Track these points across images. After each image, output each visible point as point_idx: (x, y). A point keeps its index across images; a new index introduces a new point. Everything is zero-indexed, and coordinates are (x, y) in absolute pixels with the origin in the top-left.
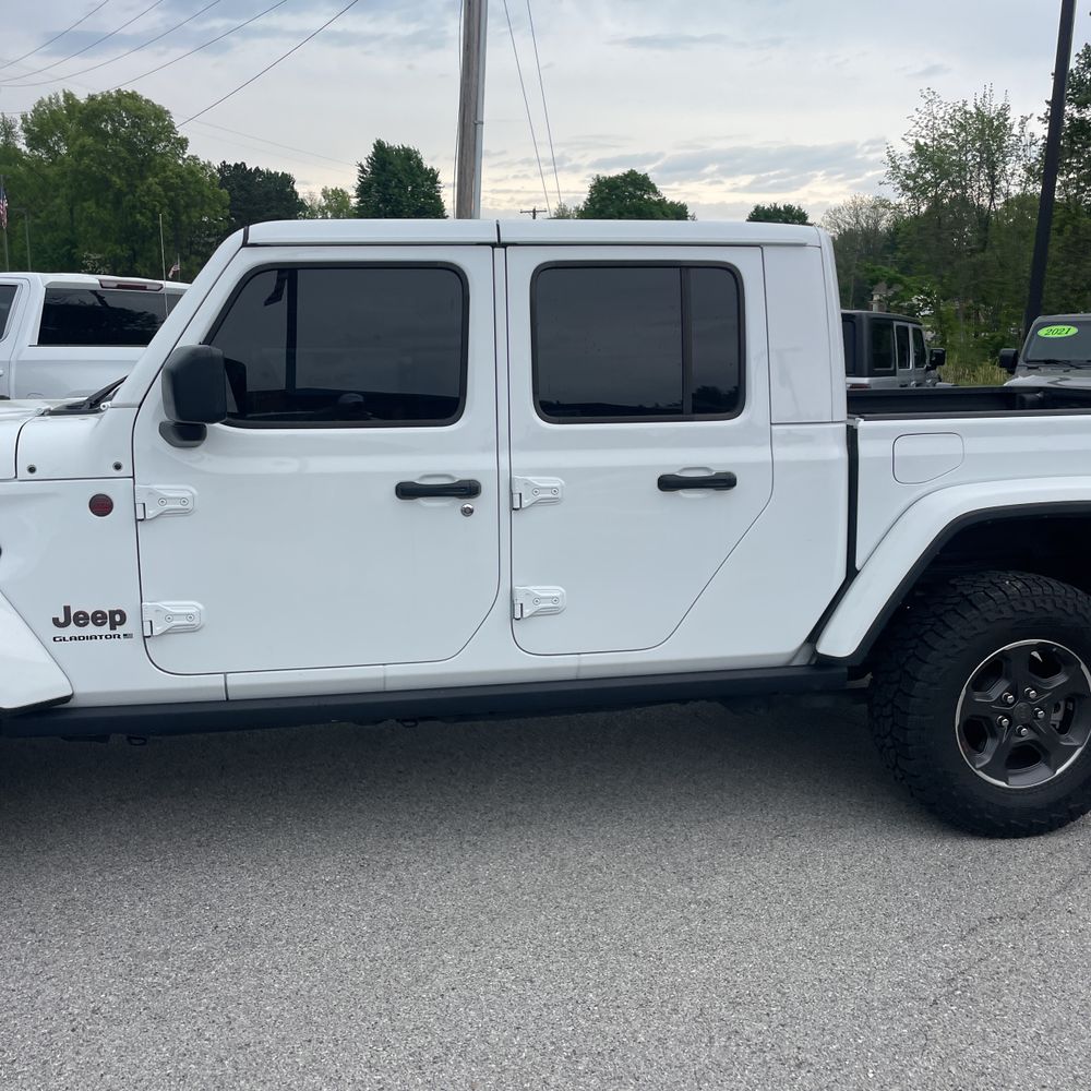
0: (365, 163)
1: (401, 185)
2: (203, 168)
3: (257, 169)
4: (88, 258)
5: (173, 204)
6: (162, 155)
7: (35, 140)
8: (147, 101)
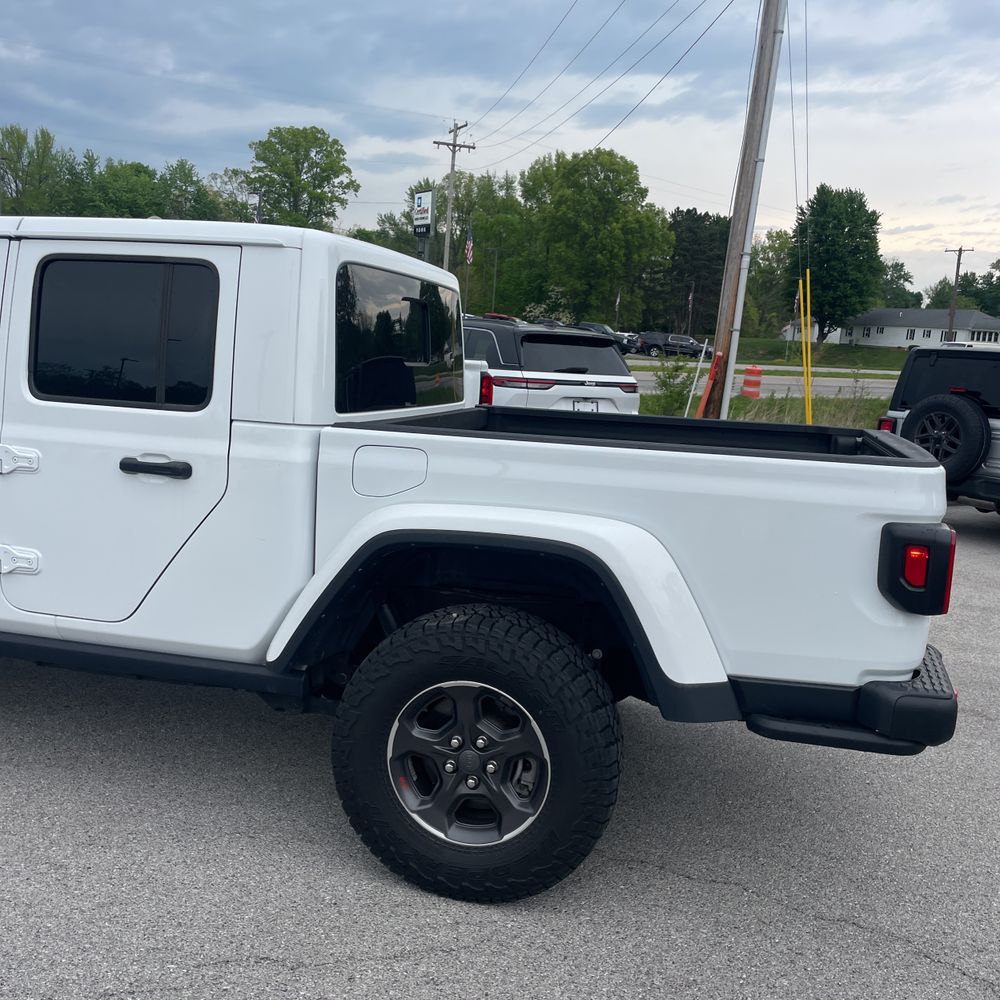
1: (840, 226)
2: (658, 213)
3: (707, 214)
4: (553, 290)
5: (628, 246)
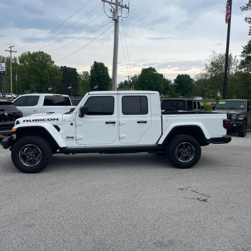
0: (92, 66)
1: (100, 70)
2: (57, 67)
3: (69, 67)
4: (32, 87)
5: (50, 75)
6: (49, 64)
7: (21, 62)
8: (46, 53)
